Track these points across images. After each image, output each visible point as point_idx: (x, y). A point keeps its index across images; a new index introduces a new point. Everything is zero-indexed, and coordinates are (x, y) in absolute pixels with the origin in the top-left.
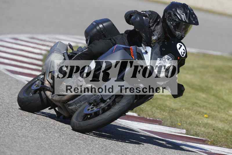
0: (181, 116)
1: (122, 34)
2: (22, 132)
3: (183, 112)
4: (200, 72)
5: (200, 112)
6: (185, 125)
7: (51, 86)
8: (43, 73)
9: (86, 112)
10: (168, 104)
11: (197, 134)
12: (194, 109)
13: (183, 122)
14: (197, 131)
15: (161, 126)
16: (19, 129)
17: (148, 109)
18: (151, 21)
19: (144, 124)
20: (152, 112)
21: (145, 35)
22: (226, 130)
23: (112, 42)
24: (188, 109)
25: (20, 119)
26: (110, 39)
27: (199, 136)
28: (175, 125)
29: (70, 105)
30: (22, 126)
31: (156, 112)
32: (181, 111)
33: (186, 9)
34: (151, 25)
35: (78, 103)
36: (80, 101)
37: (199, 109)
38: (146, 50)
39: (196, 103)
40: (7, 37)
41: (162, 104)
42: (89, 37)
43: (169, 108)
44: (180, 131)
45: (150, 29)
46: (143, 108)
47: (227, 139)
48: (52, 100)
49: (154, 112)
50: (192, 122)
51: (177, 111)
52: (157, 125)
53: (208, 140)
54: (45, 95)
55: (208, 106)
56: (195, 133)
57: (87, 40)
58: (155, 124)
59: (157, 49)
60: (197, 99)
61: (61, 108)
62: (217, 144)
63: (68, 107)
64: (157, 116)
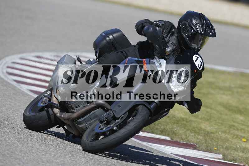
0: (217, 140)
1: (134, 46)
2: (46, 157)
3: (219, 135)
4: (237, 92)
5: (237, 135)
6: (221, 150)
8: (50, 89)
10: (203, 127)
11: (235, 160)
12: (232, 132)
13: (219, 147)
14: (235, 156)
15: (196, 151)
16: (43, 154)
17: (181, 132)
19: (177, 148)
20: (186, 135)
23: (123, 55)
24: (225, 132)
25: (44, 143)
26: (122, 52)
27: (237, 161)
28: (210, 149)
30: (47, 151)
31: (190, 135)
32: (217, 134)
37: (236, 132)
39: (234, 126)
40: (31, 56)
41: (197, 128)
42: (98, 49)
43: (204, 131)
44: (216, 156)
45: (164, 40)
46: (176, 131)
49: (188, 135)
50: (229, 146)
51: (212, 135)
55: (246, 129)
56: (232, 158)
57: (96, 53)
58: (190, 149)
60: (234, 122)
63: (77, 125)
64: (191, 139)
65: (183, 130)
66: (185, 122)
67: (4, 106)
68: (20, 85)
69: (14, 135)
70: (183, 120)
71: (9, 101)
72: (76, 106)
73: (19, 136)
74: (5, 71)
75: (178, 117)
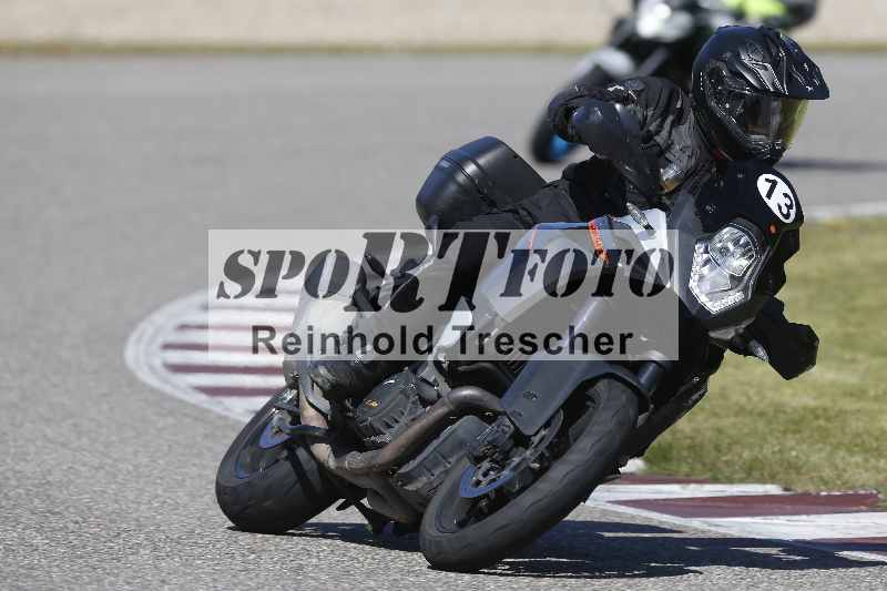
1: (554, 185)
7: (328, 422)
8: (292, 381)
9: (469, 492)
18: (650, 113)
19: (813, 517)
20: (836, 468)
21: (635, 168)
26: (514, 211)
29: (409, 478)
31: (849, 464)
33: (771, 45)
34: (651, 128)
35: (436, 465)
36: (444, 458)
38: (645, 224)
41: (867, 432)
45: (652, 143)
46: (797, 457)
48: (340, 473)
49: (841, 465)
52: (862, 511)
54: (313, 462)
58: (857, 512)
59: (688, 212)
61: (378, 494)
63: (402, 486)
64: (857, 477)
65: (821, 450)
66: (822, 422)
67: (181, 484)
68: (220, 403)
69: (236, 581)
70: (817, 417)
71: (194, 465)
72: (387, 424)
73: (251, 579)
74: (157, 362)
75: (795, 410)
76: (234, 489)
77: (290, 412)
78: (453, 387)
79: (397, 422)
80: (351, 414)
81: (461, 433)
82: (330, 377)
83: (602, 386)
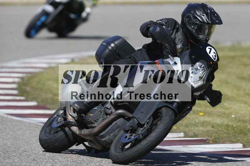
6: (181, 128)
7: (75, 120)
11: (196, 135)
14: (196, 132)
22: (225, 125)
29: (103, 136)
33: (205, 9)
35: (111, 133)
36: (113, 130)
38: (174, 61)
47: (229, 134)
48: (80, 135)
50: (188, 123)
53: (209, 138)
56: (193, 134)
62: (219, 142)
63: (100, 139)
72: (95, 120)
76: (46, 140)
77: (63, 117)
78: (116, 110)
79: (98, 120)
80: (84, 118)
81: (119, 123)
82: (79, 107)
83: (164, 109)
